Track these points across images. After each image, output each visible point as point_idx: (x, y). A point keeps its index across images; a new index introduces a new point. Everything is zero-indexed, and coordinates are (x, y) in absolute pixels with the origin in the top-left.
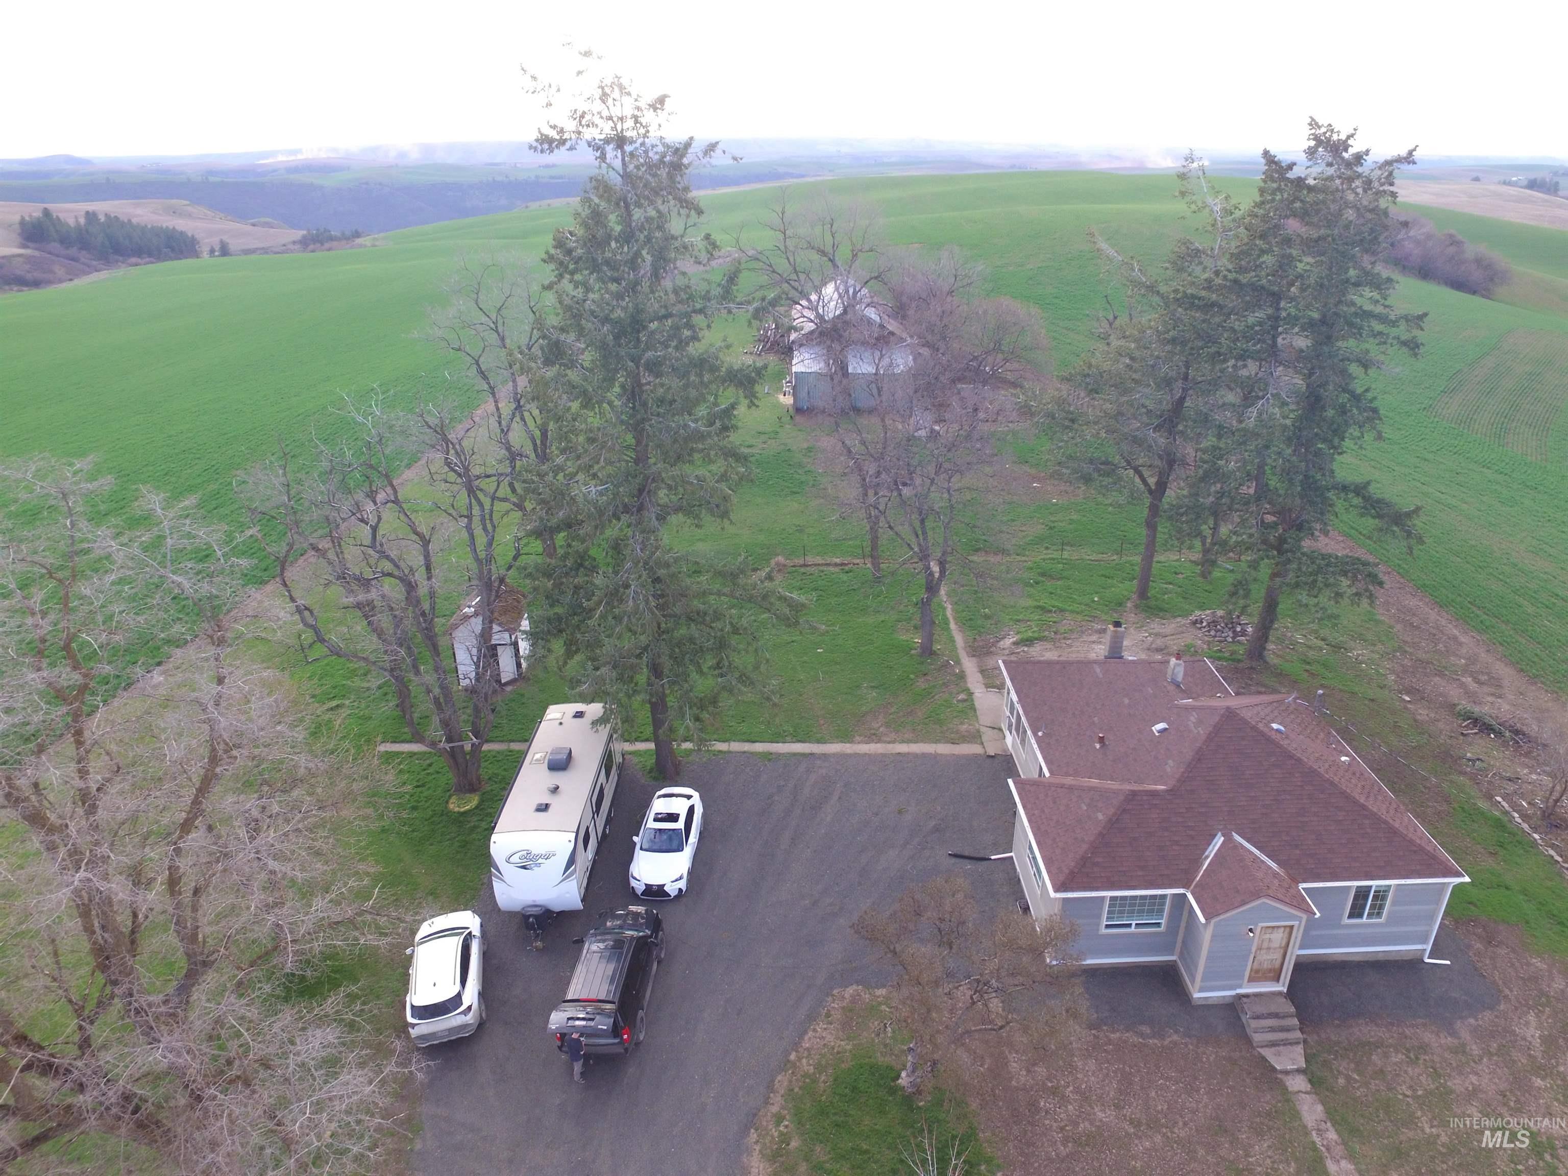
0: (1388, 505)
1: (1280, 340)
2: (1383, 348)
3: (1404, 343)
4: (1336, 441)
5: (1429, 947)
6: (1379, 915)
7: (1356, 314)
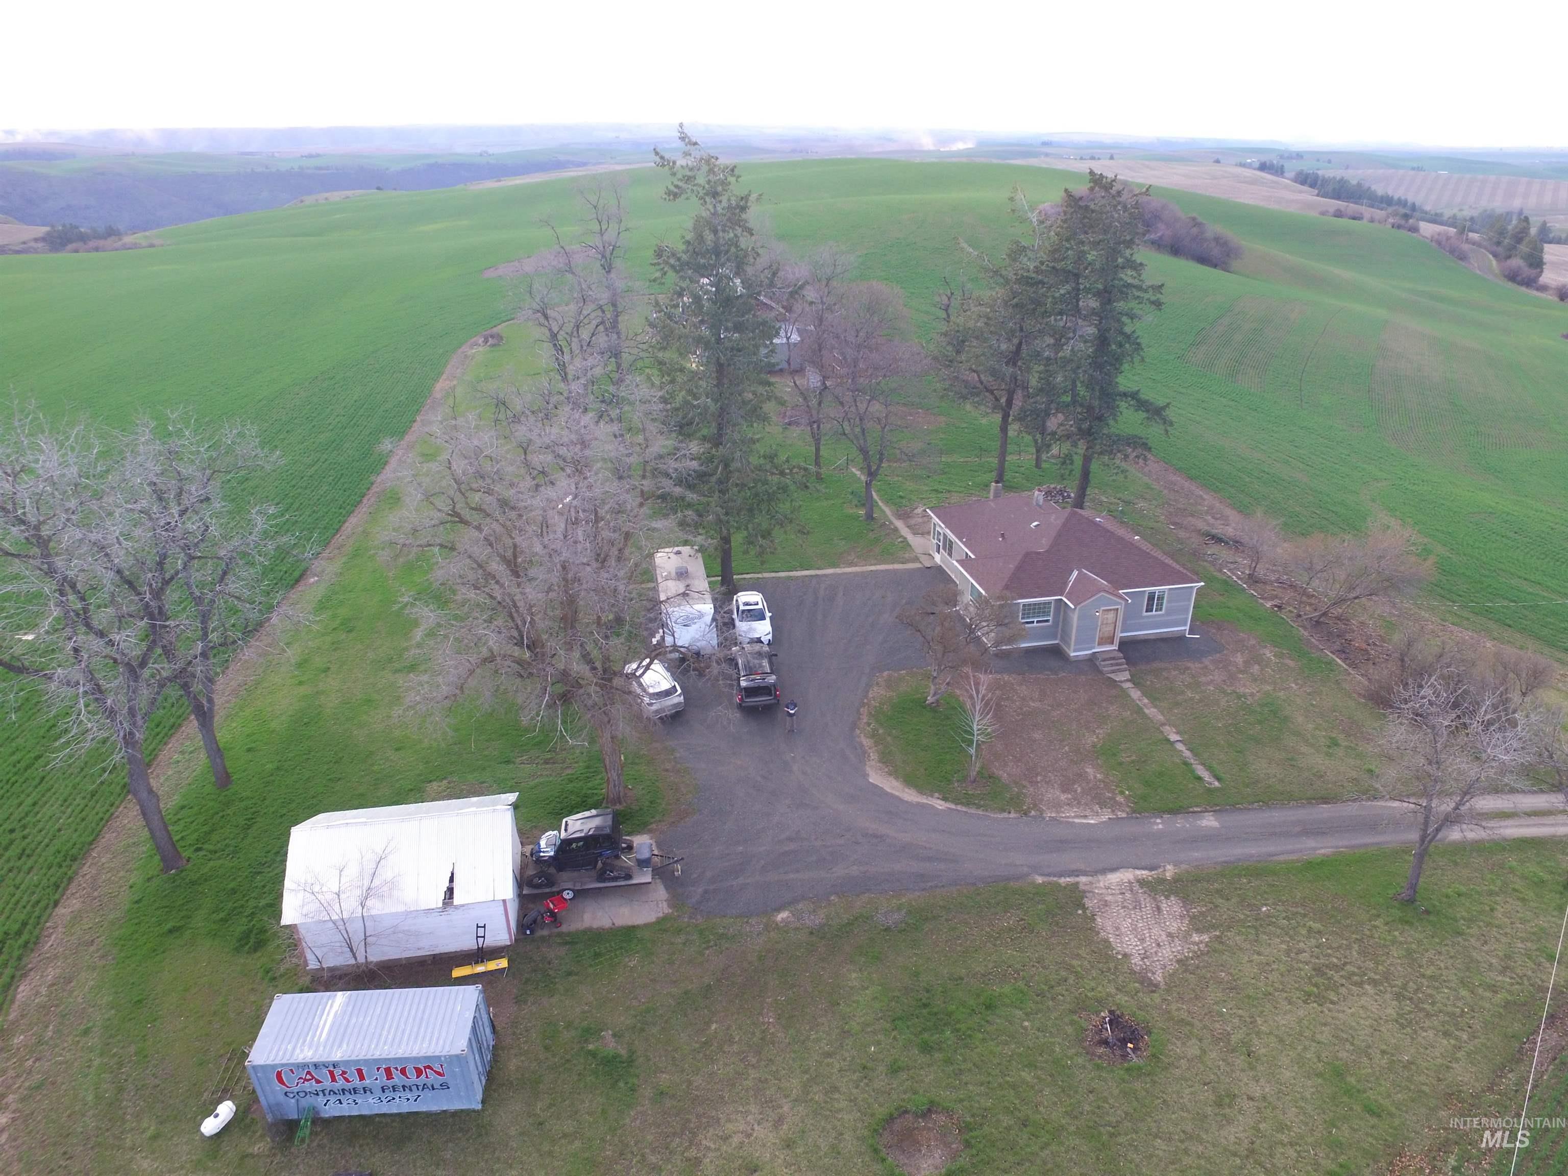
0: (1151, 404)
1: (1081, 303)
2: (1140, 306)
3: (1153, 303)
4: (1117, 366)
5: (1188, 628)
6: (1161, 610)
7: (1124, 286)
